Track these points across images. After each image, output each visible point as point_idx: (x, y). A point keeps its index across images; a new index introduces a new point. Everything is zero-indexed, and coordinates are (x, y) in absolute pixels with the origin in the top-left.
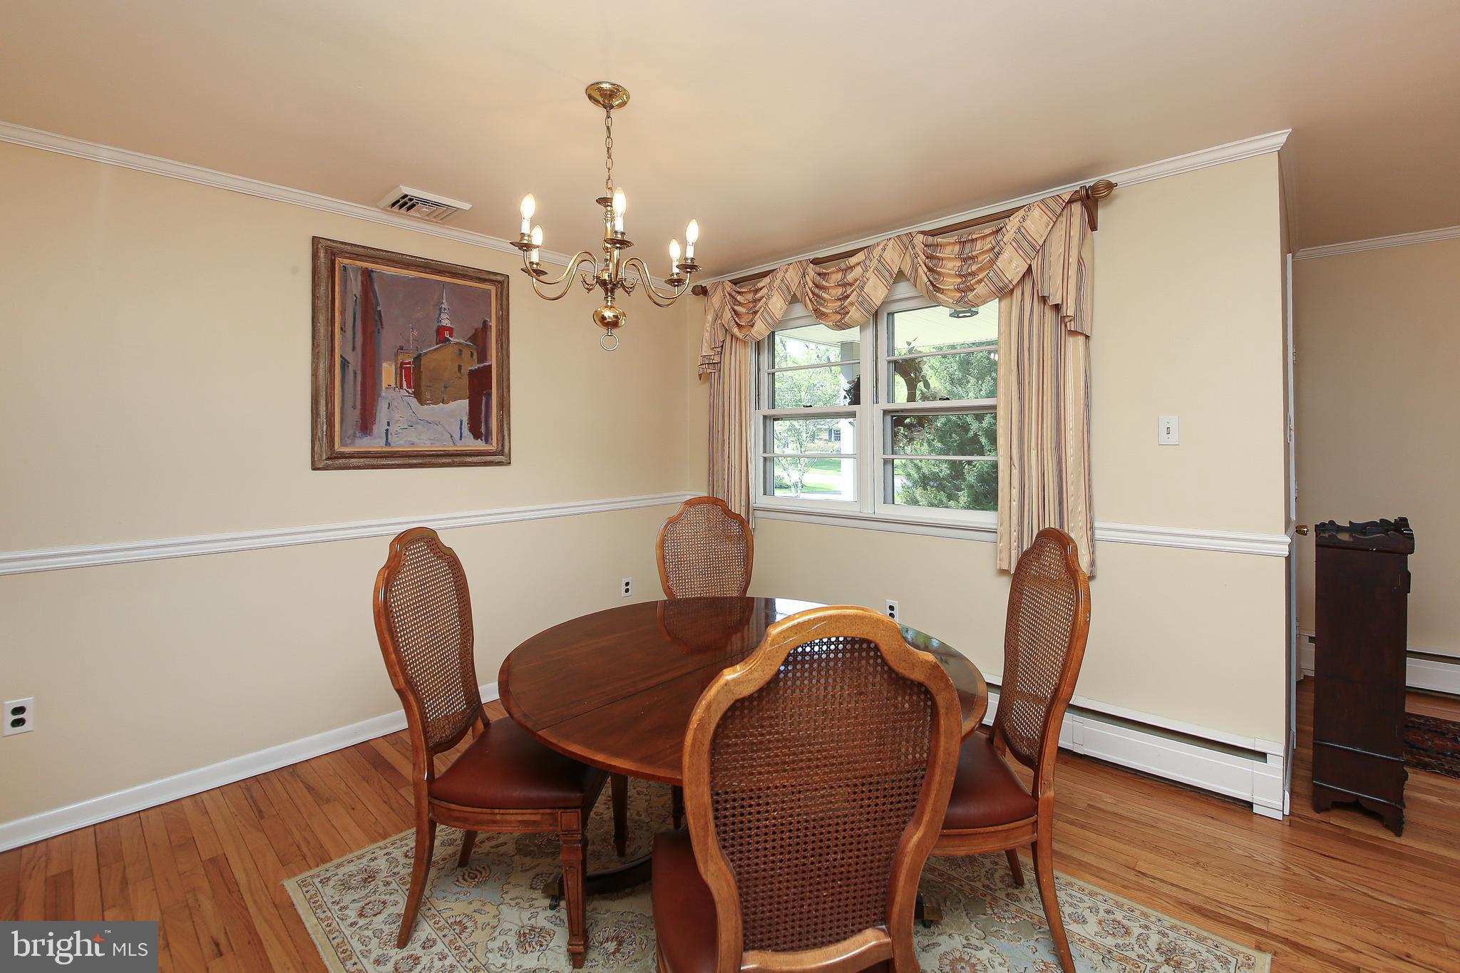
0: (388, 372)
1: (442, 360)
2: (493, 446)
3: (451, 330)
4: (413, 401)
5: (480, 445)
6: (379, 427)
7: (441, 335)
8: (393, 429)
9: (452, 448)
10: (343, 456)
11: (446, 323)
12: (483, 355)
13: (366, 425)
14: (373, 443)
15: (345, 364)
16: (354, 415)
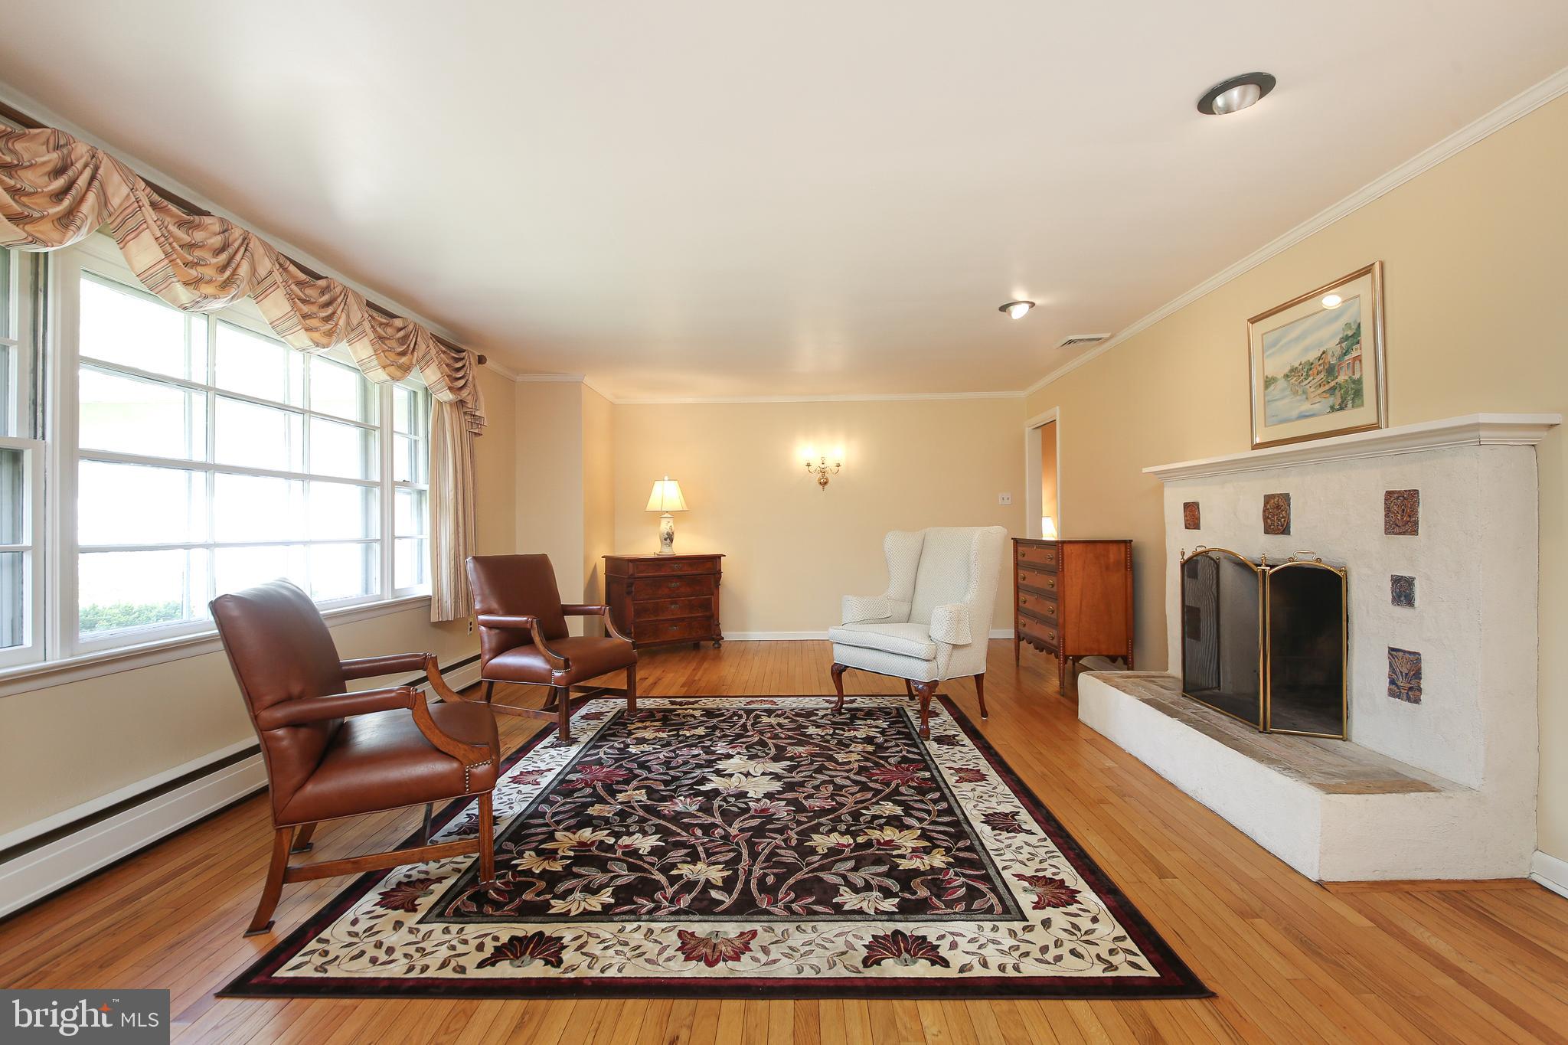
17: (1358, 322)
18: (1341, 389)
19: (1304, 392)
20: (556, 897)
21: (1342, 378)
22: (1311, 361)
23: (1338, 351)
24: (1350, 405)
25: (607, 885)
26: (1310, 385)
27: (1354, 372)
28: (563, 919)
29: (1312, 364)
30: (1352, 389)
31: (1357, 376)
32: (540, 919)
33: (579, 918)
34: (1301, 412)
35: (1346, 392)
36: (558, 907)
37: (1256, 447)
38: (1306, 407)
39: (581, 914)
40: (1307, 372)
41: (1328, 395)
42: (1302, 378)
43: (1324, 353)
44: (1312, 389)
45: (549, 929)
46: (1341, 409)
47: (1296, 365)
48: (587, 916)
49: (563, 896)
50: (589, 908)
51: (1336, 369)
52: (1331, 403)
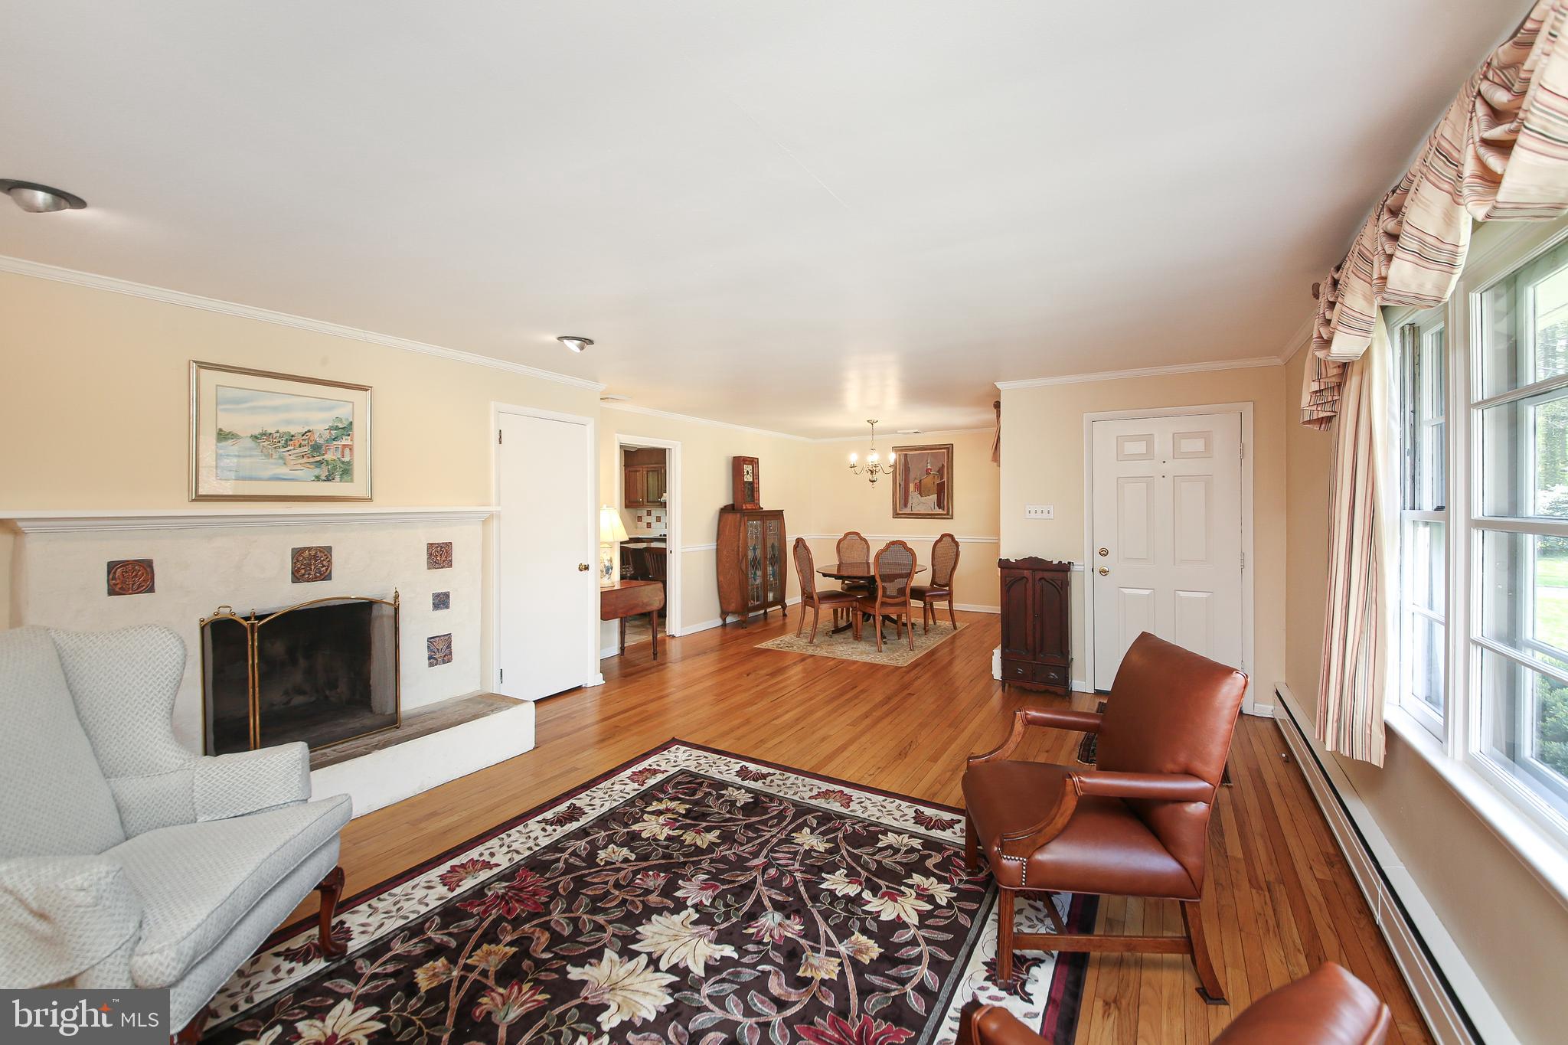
0: (912, 487)
1: (929, 481)
2: (945, 512)
3: (931, 469)
4: (919, 496)
5: (941, 511)
6: (909, 505)
7: (928, 472)
8: (913, 505)
9: (930, 512)
10: (899, 514)
11: (929, 467)
12: (942, 478)
13: (906, 505)
14: (907, 511)
15: (900, 485)
16: (903, 502)
17: (351, 420)
18: (328, 464)
19: (281, 458)
20: (918, 851)
21: (329, 456)
22: (292, 433)
23: (326, 435)
24: (338, 478)
25: (881, 849)
26: (289, 453)
27: (343, 455)
28: (913, 834)
29: (293, 436)
30: (340, 467)
31: (346, 459)
32: (929, 838)
33: (903, 831)
34: (275, 474)
35: (335, 468)
36: (916, 843)
37: (200, 498)
38: (283, 471)
39: (901, 834)
40: (286, 440)
41: (312, 466)
42: (279, 444)
43: (309, 431)
44: (292, 458)
45: (922, 830)
46: (328, 480)
47: (272, 430)
48: (899, 832)
49: (912, 850)
50: (896, 836)
51: (324, 448)
52: (316, 474)
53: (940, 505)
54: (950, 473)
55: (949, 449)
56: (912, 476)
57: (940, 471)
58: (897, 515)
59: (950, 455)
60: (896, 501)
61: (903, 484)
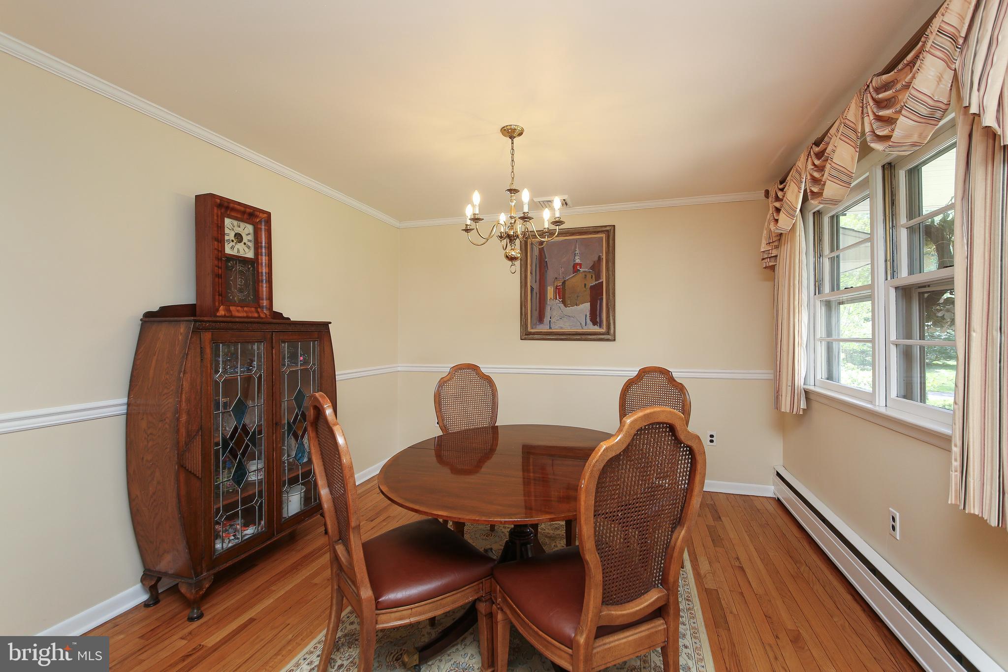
0: (550, 291)
1: (576, 282)
2: (604, 330)
3: (580, 265)
4: (562, 305)
5: (596, 329)
6: (547, 320)
7: (575, 268)
8: (553, 320)
9: (580, 331)
10: (530, 333)
11: (578, 261)
12: (598, 277)
13: (541, 319)
14: (543, 328)
15: (532, 289)
16: (536, 314)
53: (595, 318)
54: (611, 269)
55: (609, 232)
56: (550, 275)
57: (596, 268)
58: (526, 335)
59: (611, 242)
60: (526, 314)
61: (536, 287)
